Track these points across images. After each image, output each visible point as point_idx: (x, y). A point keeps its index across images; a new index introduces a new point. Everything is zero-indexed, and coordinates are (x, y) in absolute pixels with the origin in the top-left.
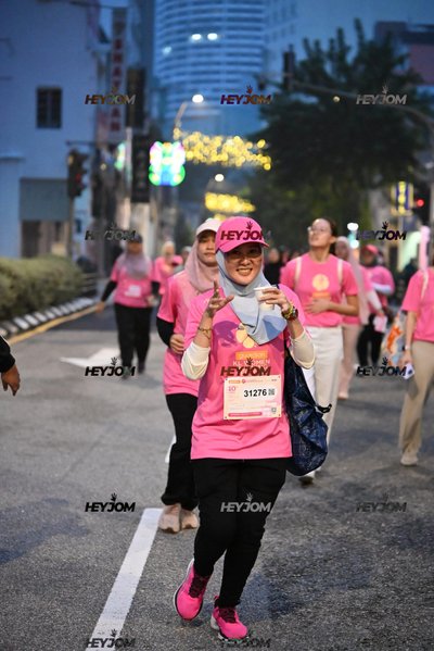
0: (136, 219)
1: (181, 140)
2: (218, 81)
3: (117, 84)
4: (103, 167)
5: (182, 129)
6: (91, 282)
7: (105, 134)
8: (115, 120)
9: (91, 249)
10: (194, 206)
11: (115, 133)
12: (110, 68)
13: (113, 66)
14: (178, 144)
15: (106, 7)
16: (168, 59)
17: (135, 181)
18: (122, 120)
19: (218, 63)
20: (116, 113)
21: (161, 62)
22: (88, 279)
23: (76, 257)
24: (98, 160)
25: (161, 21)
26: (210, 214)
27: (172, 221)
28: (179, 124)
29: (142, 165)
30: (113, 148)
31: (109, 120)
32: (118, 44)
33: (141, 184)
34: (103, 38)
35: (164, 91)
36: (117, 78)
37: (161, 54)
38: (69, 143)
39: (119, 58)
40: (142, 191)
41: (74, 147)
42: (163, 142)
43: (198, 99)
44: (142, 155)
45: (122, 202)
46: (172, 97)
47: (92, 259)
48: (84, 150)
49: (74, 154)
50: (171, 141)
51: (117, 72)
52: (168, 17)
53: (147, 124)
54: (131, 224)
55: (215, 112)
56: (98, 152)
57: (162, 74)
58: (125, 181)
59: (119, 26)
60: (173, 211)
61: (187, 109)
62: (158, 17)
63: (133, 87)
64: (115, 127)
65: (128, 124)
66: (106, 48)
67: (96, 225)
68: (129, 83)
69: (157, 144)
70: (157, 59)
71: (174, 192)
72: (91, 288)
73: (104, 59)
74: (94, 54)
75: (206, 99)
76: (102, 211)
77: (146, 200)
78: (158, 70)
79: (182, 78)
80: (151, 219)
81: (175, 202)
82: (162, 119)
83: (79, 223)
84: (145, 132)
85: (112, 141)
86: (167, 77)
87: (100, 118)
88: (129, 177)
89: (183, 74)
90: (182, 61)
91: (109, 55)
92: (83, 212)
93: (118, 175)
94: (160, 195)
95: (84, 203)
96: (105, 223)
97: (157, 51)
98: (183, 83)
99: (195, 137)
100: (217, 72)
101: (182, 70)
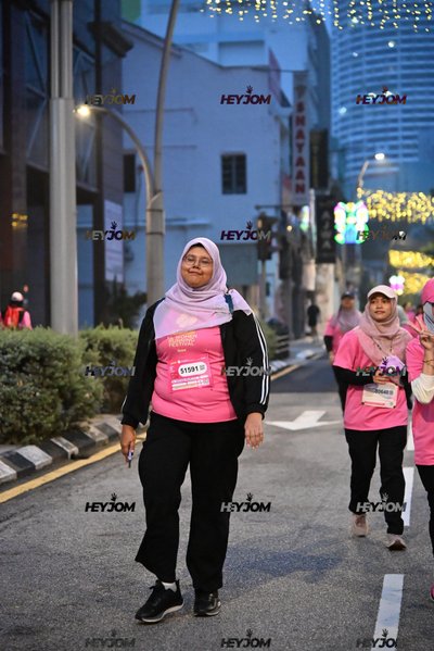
0: (321, 279)
1: (364, 198)
2: (395, 138)
3: (300, 147)
4: (290, 228)
5: (364, 188)
6: (283, 344)
7: (290, 197)
8: (300, 182)
9: (280, 311)
10: (377, 264)
11: (300, 195)
12: (292, 131)
13: (296, 129)
14: (361, 203)
15: (286, 71)
16: (344, 119)
17: (320, 241)
18: (307, 182)
19: (395, 121)
20: (300, 175)
21: (336, 123)
22: (280, 341)
23: (267, 320)
24: (284, 222)
25: (335, 82)
26: (393, 271)
27: (356, 279)
28: (361, 183)
29: (327, 226)
30: (297, 210)
31: (294, 182)
32: (300, 107)
33: (327, 244)
34: (284, 102)
35: (343, 151)
36: (300, 141)
37: (337, 114)
38: (258, 208)
39: (301, 121)
40: (328, 251)
41: (262, 210)
42: (346, 203)
43: (380, 157)
44: (326, 215)
45: (308, 263)
46: (351, 156)
47: (282, 321)
48: (271, 213)
49: (263, 218)
50: (355, 200)
51: (300, 135)
52: (342, 78)
53: (330, 184)
54: (317, 284)
55: (395, 169)
56: (284, 215)
57: (339, 134)
58: (311, 242)
59: (300, 90)
60: (357, 270)
61: (369, 167)
62: (333, 79)
63: (316, 148)
64: (300, 189)
65: (312, 186)
66: (287, 111)
67: (284, 287)
68: (311, 145)
69: (341, 204)
70: (334, 120)
71: (358, 251)
72: (283, 350)
73: (286, 123)
74: (277, 118)
75: (387, 156)
76: (290, 272)
77: (332, 260)
78: (335, 131)
79: (358, 138)
80: (337, 279)
81: (359, 261)
82: (341, 179)
83: (268, 285)
84: (328, 193)
85: (297, 203)
86: (344, 137)
87: (285, 180)
88: (315, 238)
89: (360, 133)
90: (358, 121)
91: (290, 119)
92: (272, 275)
93: (304, 237)
94: (344, 254)
95: (273, 266)
96: (292, 284)
97: (333, 111)
98: (360, 142)
99: (378, 195)
100: (395, 130)
101: (358, 129)
